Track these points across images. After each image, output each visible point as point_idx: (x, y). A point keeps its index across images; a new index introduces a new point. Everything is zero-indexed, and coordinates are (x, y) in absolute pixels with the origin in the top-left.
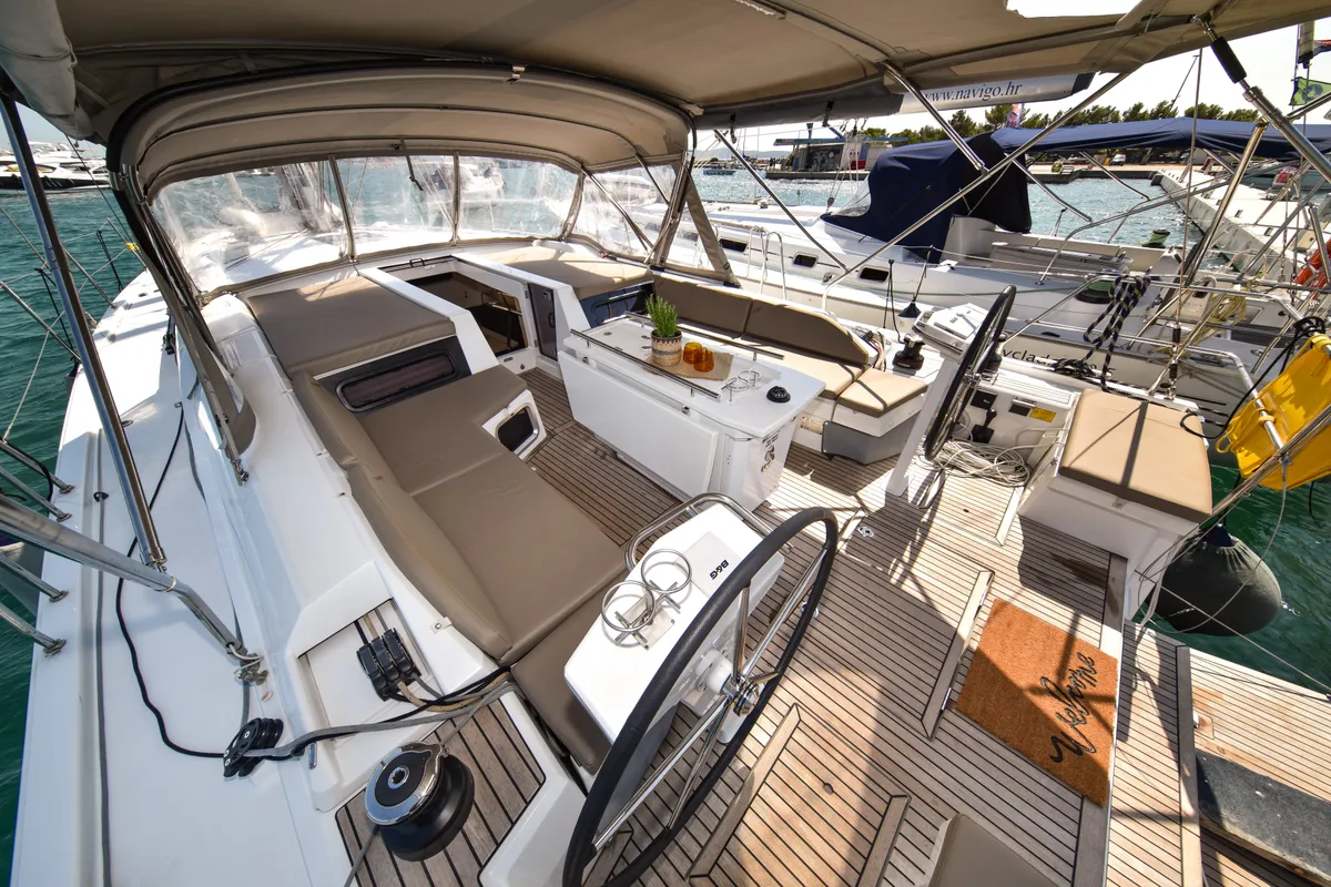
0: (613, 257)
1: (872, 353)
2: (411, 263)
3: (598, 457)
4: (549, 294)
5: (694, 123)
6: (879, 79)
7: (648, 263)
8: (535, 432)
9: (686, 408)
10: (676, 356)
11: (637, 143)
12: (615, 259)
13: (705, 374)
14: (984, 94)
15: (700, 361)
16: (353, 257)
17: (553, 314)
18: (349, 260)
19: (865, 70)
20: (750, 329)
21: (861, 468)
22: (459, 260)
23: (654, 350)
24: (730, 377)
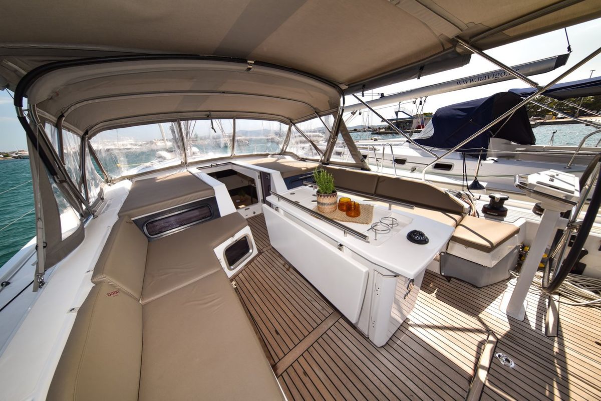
0: (303, 160)
1: (466, 206)
2: (211, 166)
3: (285, 270)
4: (269, 176)
5: (343, 93)
6: (453, 49)
7: (321, 161)
8: (251, 251)
9: (341, 245)
10: (333, 206)
11: (315, 106)
12: (305, 161)
13: (354, 219)
14: (495, 76)
15: (351, 210)
16: (186, 163)
17: (270, 186)
18: (184, 164)
19: (443, 46)
20: (379, 192)
21: (477, 290)
22: (233, 164)
23: (319, 203)
24: (372, 223)
